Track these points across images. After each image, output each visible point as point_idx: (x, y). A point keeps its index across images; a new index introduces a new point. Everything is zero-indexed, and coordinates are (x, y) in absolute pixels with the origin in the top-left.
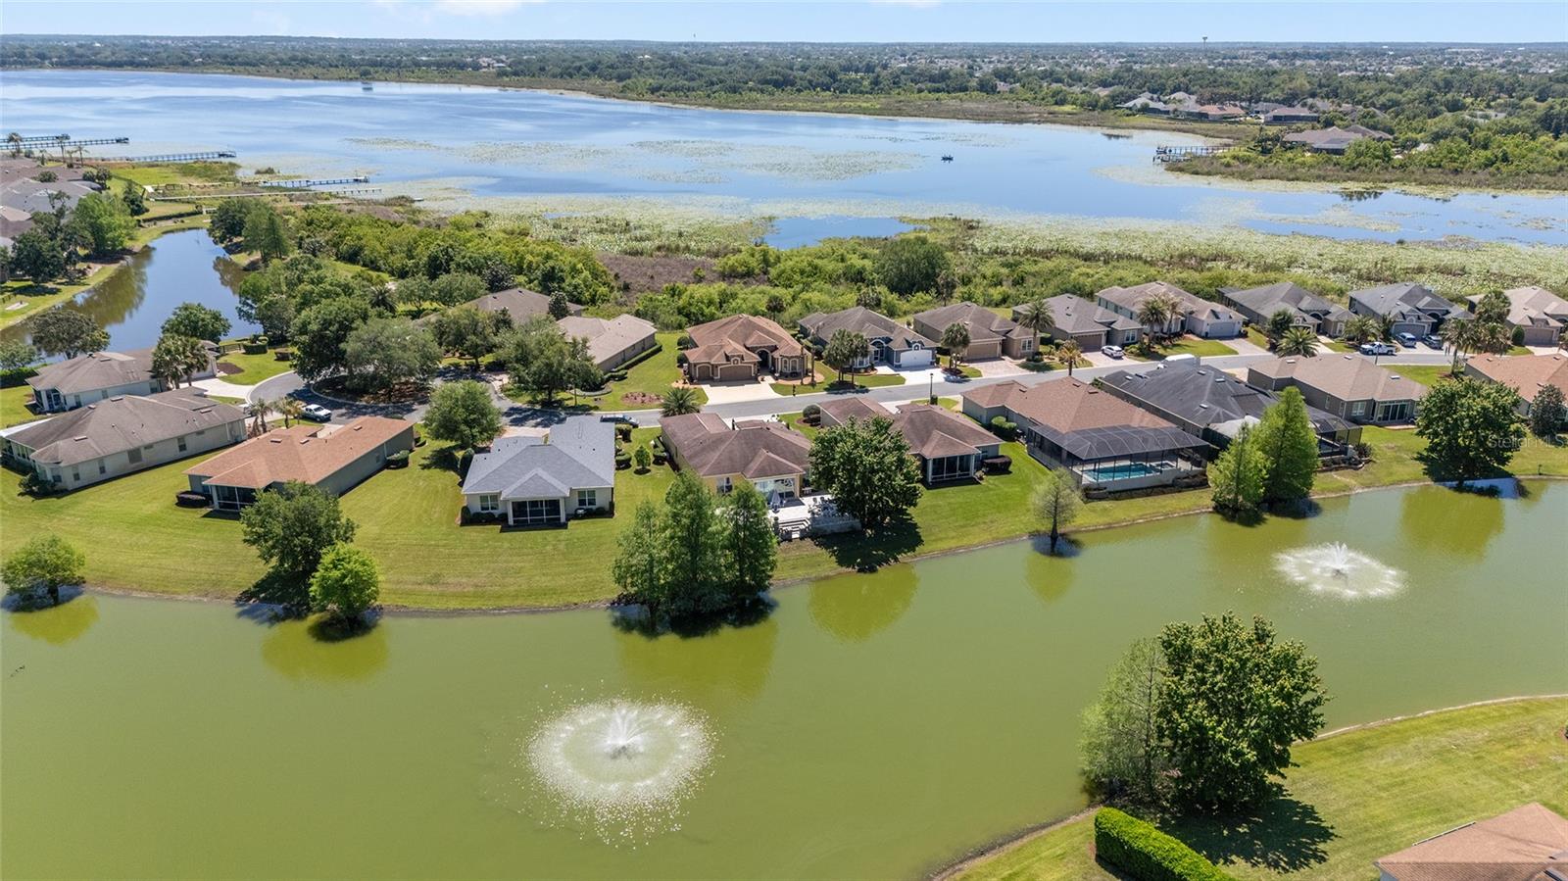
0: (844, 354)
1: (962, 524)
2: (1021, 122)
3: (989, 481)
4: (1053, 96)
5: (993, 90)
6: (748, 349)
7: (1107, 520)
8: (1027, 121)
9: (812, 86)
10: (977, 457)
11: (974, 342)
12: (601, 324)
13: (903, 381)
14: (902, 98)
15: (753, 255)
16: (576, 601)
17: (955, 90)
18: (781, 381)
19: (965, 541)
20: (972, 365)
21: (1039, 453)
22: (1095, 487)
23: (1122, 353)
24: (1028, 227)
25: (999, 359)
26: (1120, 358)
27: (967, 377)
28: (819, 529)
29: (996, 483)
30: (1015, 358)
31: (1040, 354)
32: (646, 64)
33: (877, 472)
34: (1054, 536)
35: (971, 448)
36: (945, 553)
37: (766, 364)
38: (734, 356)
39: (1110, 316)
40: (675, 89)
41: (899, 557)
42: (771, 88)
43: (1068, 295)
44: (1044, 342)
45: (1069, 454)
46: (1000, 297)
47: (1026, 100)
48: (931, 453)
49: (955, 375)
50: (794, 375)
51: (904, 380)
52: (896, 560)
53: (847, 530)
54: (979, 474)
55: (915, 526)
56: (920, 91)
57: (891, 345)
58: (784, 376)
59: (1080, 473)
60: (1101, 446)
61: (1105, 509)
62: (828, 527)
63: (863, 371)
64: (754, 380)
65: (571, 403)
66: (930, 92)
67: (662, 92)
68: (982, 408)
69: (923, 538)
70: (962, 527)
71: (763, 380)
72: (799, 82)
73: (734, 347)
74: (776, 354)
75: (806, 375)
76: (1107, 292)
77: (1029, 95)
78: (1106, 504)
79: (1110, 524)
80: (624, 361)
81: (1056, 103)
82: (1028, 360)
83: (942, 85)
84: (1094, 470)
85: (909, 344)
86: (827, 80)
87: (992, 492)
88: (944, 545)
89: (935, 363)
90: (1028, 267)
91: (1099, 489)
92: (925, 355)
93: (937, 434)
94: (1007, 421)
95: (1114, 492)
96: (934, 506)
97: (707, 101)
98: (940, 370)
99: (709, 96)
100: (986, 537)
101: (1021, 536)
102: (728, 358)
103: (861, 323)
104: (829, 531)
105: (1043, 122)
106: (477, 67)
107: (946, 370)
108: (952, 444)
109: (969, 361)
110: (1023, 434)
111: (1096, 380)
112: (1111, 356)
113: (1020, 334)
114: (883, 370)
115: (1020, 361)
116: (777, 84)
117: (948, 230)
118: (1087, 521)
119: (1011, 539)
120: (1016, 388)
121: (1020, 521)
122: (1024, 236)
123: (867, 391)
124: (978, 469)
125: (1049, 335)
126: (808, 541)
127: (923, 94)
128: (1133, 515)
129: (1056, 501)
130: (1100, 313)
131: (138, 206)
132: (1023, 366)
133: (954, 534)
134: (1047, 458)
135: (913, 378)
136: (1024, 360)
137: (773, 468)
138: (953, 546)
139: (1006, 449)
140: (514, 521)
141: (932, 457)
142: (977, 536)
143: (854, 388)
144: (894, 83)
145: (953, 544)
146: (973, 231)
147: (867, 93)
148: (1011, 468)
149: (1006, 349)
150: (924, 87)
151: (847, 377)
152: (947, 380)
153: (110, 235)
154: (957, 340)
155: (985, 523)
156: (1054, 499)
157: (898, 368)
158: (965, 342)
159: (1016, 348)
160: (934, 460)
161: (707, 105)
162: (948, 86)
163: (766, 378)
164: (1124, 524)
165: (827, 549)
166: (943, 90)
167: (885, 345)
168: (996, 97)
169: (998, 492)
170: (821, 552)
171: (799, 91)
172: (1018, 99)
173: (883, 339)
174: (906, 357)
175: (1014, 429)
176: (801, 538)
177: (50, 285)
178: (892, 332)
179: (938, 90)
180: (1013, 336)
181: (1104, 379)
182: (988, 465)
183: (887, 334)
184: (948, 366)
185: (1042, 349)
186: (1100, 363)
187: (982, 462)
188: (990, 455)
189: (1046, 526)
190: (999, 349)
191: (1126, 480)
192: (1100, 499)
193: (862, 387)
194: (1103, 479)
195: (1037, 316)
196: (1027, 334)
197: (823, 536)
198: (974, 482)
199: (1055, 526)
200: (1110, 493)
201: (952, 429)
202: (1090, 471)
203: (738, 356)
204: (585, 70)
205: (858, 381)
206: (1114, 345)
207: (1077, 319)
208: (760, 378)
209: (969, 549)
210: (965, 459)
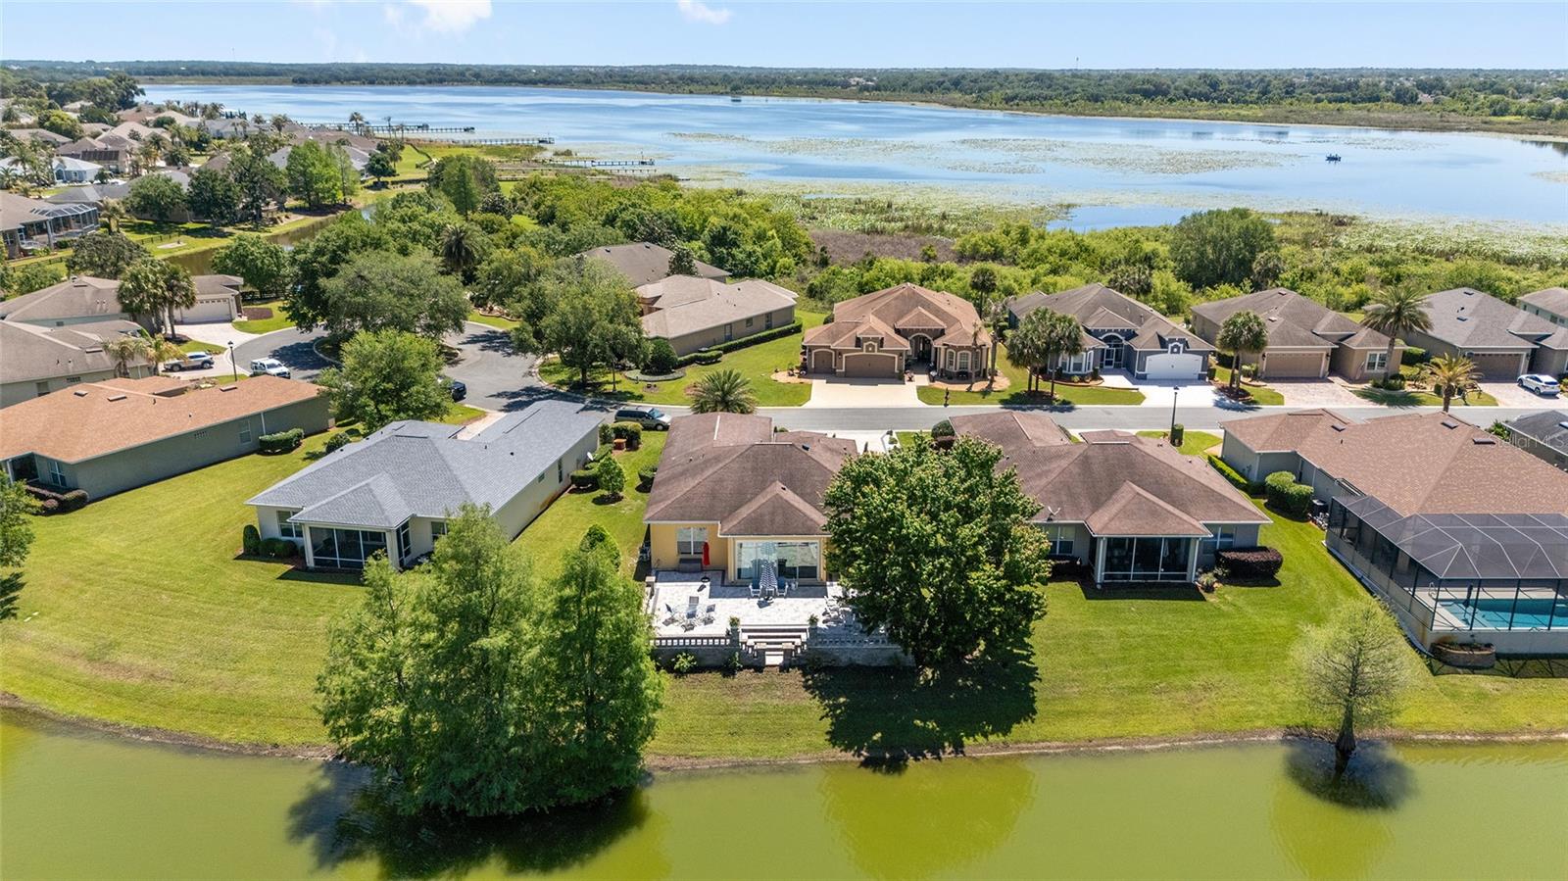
0: (1037, 348)
1: (1134, 682)
2: (1442, 129)
3: (1227, 597)
4: (1491, 106)
5: (1413, 100)
6: (898, 331)
7: (1485, 723)
8: (1451, 129)
9: (1187, 95)
10: (1204, 543)
11: (1273, 348)
12: (709, 287)
13: (1140, 398)
14: (1294, 108)
15: (1007, 233)
16: (279, 740)
17: (1363, 100)
18: (938, 385)
19: (1131, 726)
20: (1270, 386)
21: (1348, 552)
22: (1468, 639)
23: (1556, 388)
24: (1425, 226)
25: (1323, 380)
26: (1553, 396)
27: (1255, 402)
28: (824, 653)
29: (1240, 602)
30: (1351, 380)
31: (1402, 378)
32: (1011, 78)
33: (936, 553)
34: (1345, 746)
35: (1194, 525)
36: (1075, 751)
37: (922, 357)
38: (868, 339)
39: (1540, 326)
40: (1031, 98)
41: (968, 742)
42: (1138, 97)
43: (1466, 289)
44: (1409, 359)
45: (1412, 562)
46: (1355, 299)
47: (1454, 111)
48: (1105, 526)
49: (1236, 397)
50: (963, 376)
51: (1144, 398)
52: (959, 747)
53: (885, 664)
54: (1206, 578)
55: (1031, 673)
56: (1318, 100)
57: (1133, 342)
58: (947, 376)
59: (1431, 603)
60: (1490, 555)
61: (1482, 695)
62: (844, 651)
63: (1076, 378)
64: (898, 379)
65: (609, 388)
66: (1330, 102)
67: (1016, 101)
68: (1251, 452)
69: (1037, 705)
70: (1133, 690)
71: (910, 380)
72: (1172, 91)
73: (875, 325)
74: (937, 344)
75: (984, 378)
76: (1539, 296)
77: (1460, 106)
78: (1484, 682)
79: (1493, 734)
80: (729, 339)
81: (1495, 114)
82: (1376, 386)
83: (1348, 95)
84: (1467, 603)
85: (1163, 343)
86: (1206, 89)
87: (1222, 622)
88: (1075, 729)
89: (1206, 376)
90: (1412, 268)
91: (1471, 646)
92: (1192, 363)
93: (1129, 490)
94: (1299, 481)
95: (1509, 657)
96: (1087, 635)
97: (1064, 109)
98: (1213, 388)
99: (1066, 104)
100: (1183, 721)
101: (1263, 732)
102: (858, 342)
103: (1093, 307)
104: (844, 660)
105: (1474, 130)
106: (846, 85)
107: (1222, 390)
108: (1154, 512)
109: (1268, 379)
110: (1324, 509)
111: (1498, 425)
112: (1536, 392)
113: (1366, 344)
114: (1115, 381)
115: (1359, 387)
116: (1147, 94)
117: (1302, 225)
118: (1434, 719)
119: (1238, 740)
120: (1328, 422)
121: (1273, 697)
122: (1418, 236)
123: (1071, 409)
124: (1206, 568)
125: (1422, 351)
126: (796, 675)
127: (1320, 105)
128: (1550, 719)
129: (1355, 668)
130: (1520, 321)
131: (383, 165)
132: (1364, 395)
133: (1110, 706)
134: (1363, 564)
135: (1157, 397)
136: (1369, 385)
137: (779, 519)
138: (1100, 733)
139: (1275, 533)
140: (317, 562)
141: (1105, 534)
142: (1162, 718)
143: (1051, 403)
144: (1287, 92)
145: (1097, 728)
146: (1342, 228)
147: (1251, 102)
148: (1280, 575)
149: (1338, 364)
150: (1323, 96)
151: (1044, 386)
152: (1218, 404)
153: (320, 185)
154: (1242, 339)
155: (1189, 688)
156: (1350, 664)
157: (1143, 379)
158: (1257, 342)
159: (1354, 366)
160: (1109, 539)
161: (1061, 112)
162: (1354, 96)
163: (916, 377)
164: (1526, 737)
165: (822, 698)
166: (1348, 100)
167: (1125, 343)
168: (1416, 108)
169: (1238, 622)
170: (806, 703)
171: (1171, 101)
172: (1444, 110)
173: (1122, 332)
174: (1155, 363)
175: (1307, 498)
176: (784, 668)
177: (226, 230)
178: (1141, 324)
179: (1341, 100)
180: (1352, 344)
181: (1513, 424)
182: (1229, 563)
183: (1130, 325)
184: (1227, 383)
185: (1404, 370)
186: (1512, 401)
187: (1217, 555)
188: (1238, 541)
189: (1327, 720)
190: (1325, 364)
191: (1541, 634)
192: (1474, 669)
193: (1065, 402)
194: (1487, 625)
195: (1399, 312)
196: (1378, 342)
197: (828, 669)
198: (1192, 593)
199: (1349, 720)
200: (1499, 656)
201: (1167, 487)
202: (1456, 601)
203: (874, 339)
204: (947, 84)
205: (1061, 392)
206: (1541, 373)
207: (1477, 327)
208: (907, 378)
209: (1133, 749)
210: (1179, 546)
